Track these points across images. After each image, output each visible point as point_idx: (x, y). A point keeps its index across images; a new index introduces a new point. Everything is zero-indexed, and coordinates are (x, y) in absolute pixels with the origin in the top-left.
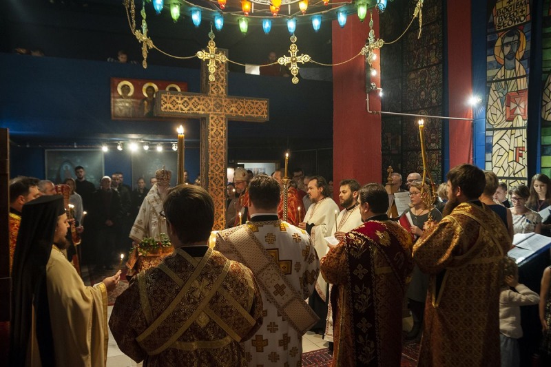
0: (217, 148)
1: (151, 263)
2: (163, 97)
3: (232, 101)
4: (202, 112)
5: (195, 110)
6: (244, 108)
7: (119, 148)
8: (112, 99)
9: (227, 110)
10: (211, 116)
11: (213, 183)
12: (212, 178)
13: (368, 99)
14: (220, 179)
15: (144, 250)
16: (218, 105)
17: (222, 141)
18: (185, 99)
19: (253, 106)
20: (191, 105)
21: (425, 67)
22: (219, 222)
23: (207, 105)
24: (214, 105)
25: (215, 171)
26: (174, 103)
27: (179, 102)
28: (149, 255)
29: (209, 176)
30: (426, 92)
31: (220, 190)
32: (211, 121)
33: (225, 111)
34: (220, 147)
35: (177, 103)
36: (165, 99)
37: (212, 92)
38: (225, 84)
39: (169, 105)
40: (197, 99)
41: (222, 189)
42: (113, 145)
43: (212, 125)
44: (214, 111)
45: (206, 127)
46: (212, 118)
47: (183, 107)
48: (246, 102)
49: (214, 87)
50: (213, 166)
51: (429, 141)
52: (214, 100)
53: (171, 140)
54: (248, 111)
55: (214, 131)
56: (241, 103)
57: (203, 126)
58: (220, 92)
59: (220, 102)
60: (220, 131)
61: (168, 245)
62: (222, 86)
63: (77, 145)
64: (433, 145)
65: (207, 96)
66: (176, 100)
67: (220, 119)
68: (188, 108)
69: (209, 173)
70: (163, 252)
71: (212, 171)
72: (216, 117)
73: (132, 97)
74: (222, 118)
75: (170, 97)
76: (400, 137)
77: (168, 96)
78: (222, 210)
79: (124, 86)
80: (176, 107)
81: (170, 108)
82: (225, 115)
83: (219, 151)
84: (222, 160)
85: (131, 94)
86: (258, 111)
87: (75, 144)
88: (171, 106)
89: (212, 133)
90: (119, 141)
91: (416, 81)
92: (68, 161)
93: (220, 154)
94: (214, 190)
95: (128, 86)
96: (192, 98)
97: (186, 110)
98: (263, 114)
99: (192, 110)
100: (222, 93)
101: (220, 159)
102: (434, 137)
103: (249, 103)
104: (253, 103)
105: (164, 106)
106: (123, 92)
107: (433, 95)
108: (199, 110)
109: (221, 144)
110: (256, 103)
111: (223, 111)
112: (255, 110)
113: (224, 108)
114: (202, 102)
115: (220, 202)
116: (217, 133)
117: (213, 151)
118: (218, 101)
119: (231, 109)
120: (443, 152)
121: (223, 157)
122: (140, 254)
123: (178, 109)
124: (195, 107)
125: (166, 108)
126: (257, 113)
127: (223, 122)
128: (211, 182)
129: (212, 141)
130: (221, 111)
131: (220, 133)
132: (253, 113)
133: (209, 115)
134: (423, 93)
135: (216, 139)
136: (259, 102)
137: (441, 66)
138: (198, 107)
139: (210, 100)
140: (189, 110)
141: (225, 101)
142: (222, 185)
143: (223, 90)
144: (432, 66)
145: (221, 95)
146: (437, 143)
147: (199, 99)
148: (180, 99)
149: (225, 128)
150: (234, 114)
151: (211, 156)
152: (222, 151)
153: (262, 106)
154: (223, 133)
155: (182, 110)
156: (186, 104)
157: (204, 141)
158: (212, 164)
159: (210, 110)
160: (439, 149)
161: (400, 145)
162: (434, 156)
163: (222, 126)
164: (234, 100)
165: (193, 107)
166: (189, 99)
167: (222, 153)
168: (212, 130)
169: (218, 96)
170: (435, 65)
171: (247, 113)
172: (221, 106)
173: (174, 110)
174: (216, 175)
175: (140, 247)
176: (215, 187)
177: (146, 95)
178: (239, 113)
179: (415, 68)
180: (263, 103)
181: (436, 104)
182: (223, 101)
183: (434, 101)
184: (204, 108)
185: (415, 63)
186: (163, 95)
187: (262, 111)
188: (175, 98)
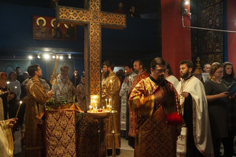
0: (95, 43)
1: (54, 115)
2: (60, 10)
3: (104, 15)
4: (85, 21)
5: (81, 19)
6: (111, 19)
7: (39, 57)
8: (34, 27)
9: (101, 20)
10: (91, 23)
11: (92, 65)
12: (92, 62)
13: (183, 19)
14: (97, 62)
15: (49, 107)
16: (95, 17)
17: (98, 39)
18: (74, 12)
19: (116, 18)
20: (78, 16)
21: (212, 6)
22: (97, 89)
23: (88, 16)
24: (93, 17)
25: (94, 57)
26: (68, 14)
27: (71, 13)
28: (53, 110)
29: (90, 61)
30: (212, 20)
31: (97, 70)
32: (91, 26)
33: (100, 21)
34: (97, 43)
35: (70, 14)
36: (62, 11)
37: (91, 8)
38: (99, 4)
39: (64, 15)
40: (82, 13)
41: (98, 69)
42: (35, 55)
43: (92, 29)
44: (93, 20)
45: (88, 29)
46: (92, 24)
47: (73, 17)
48: (113, 16)
49: (92, 5)
50: (93, 54)
51: (215, 48)
52: (93, 13)
53: (68, 53)
54: (113, 21)
55: (93, 32)
56: (109, 16)
57: (86, 30)
58: (96, 9)
59: (96, 15)
60: (97, 33)
61: (65, 103)
62: (98, 5)
63: (15, 56)
64: (217, 50)
65: (88, 10)
66: (69, 12)
67: (97, 26)
68: (76, 17)
69: (90, 59)
70: (61, 108)
71: (92, 58)
72: (94, 24)
73: (45, 26)
74: (98, 25)
75: (65, 10)
76: (196, 47)
77: (64, 10)
78: (98, 82)
79: (40, 20)
80: (69, 17)
81: (65, 17)
82: (100, 23)
83: (96, 45)
84: (98, 51)
85: (44, 25)
86: (119, 21)
87: (14, 56)
88: (66, 16)
89: (92, 34)
90: (38, 53)
91: (206, 14)
92: (10, 66)
93: (97, 47)
94: (93, 70)
95: (43, 20)
96: (79, 12)
97: (75, 19)
98: (122, 23)
99: (79, 19)
100: (98, 9)
101: (97, 50)
102: (218, 46)
103: (114, 16)
104: (116, 16)
105: (62, 16)
106: (39, 23)
107: (217, 21)
108: (83, 19)
109: (97, 40)
110: (119, 17)
111: (98, 20)
112: (118, 21)
113: (99, 18)
114: (85, 14)
115: (97, 77)
116: (95, 34)
117: (92, 45)
118: (96, 14)
119: (103, 20)
120: (224, 54)
121: (98, 49)
122: (47, 109)
123: (70, 18)
124: (81, 17)
125: (62, 17)
126: (119, 23)
127: (98, 27)
128: (91, 64)
129: (92, 39)
130: (97, 20)
131: (97, 34)
132: (117, 22)
133: (89, 23)
134: (211, 21)
135: (94, 38)
136: (120, 16)
137: (222, 3)
138: (83, 17)
139: (90, 13)
140: (77, 19)
141: (100, 14)
142: (98, 66)
143: (98, 7)
144: (217, 4)
145: (97, 11)
146: (220, 49)
147: (83, 12)
148: (71, 11)
149: (100, 31)
150: (105, 23)
151: (91, 48)
152: (98, 45)
153: (122, 18)
154: (98, 34)
155: (73, 18)
156: (75, 15)
157: (86, 39)
158: (92, 53)
159: (90, 20)
160: (221, 52)
161: (196, 52)
162: (218, 56)
163: (98, 29)
164: (105, 14)
165: (80, 17)
166: (77, 12)
167: (98, 46)
168: (92, 32)
169: (95, 11)
170: (218, 3)
171: (113, 22)
172: (97, 17)
173: (68, 18)
174: (95, 60)
175: (46, 105)
176: (94, 68)
177: (53, 26)
178: (108, 22)
179: (205, 7)
180: (122, 17)
181: (219, 26)
182: (98, 14)
183: (218, 25)
184: (87, 18)
185: (205, 4)
186: (60, 9)
187: (122, 22)
188: (68, 11)
